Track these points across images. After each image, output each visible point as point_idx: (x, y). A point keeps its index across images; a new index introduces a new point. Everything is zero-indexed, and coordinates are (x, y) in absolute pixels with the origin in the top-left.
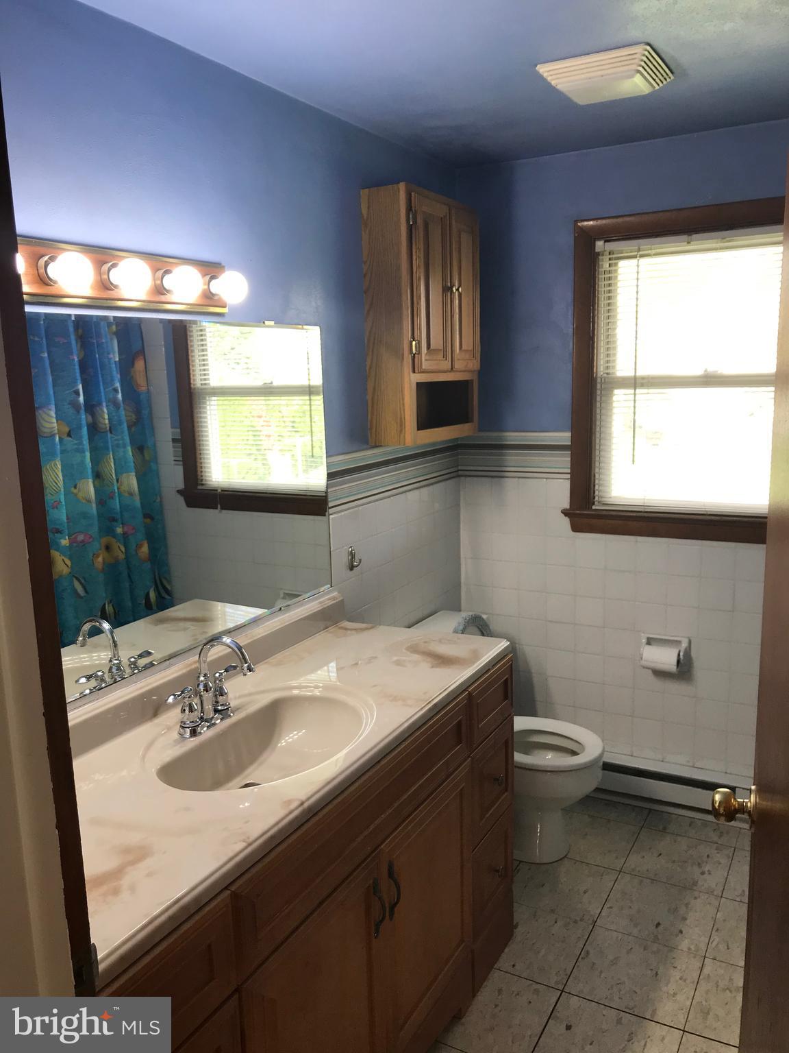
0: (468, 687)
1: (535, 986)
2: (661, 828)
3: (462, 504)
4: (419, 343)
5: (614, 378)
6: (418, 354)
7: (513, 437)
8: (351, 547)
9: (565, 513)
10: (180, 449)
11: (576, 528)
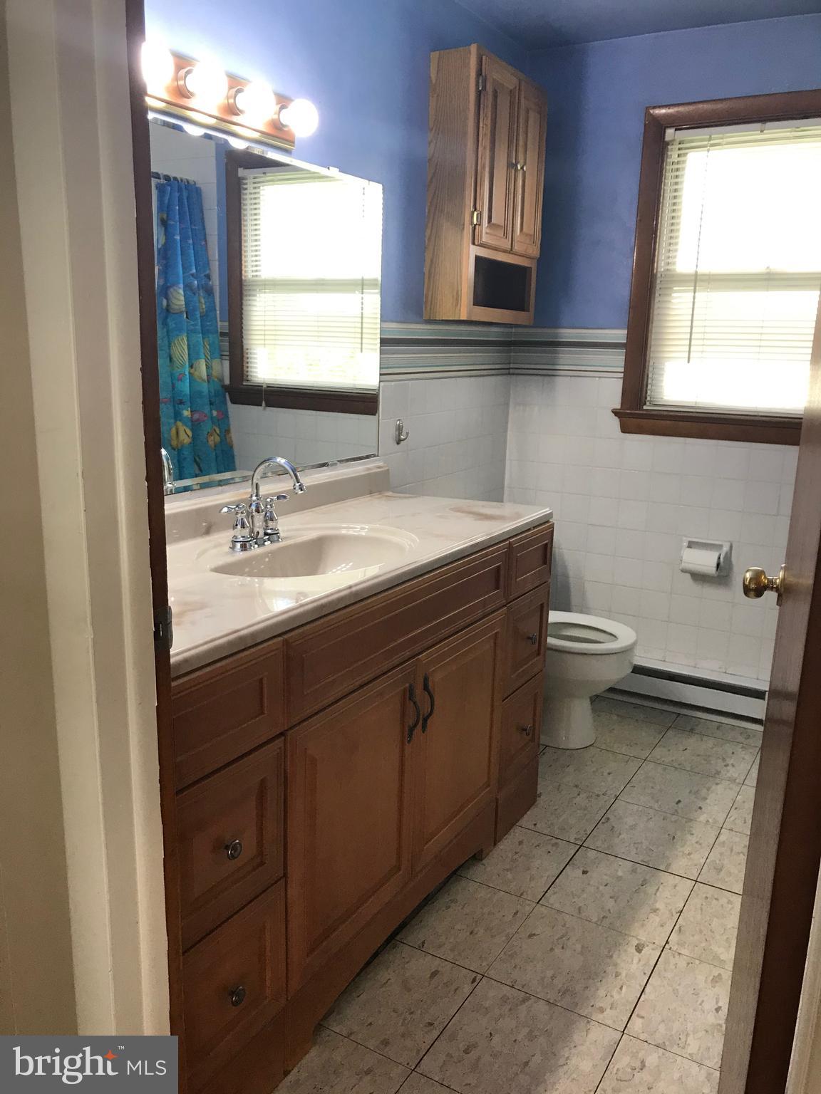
0: (510, 538)
1: (554, 841)
2: (688, 729)
3: (511, 404)
4: (480, 216)
5: (673, 276)
6: (479, 225)
7: (568, 334)
8: (399, 420)
9: (616, 412)
10: (228, 344)
11: (625, 429)
